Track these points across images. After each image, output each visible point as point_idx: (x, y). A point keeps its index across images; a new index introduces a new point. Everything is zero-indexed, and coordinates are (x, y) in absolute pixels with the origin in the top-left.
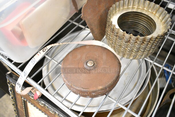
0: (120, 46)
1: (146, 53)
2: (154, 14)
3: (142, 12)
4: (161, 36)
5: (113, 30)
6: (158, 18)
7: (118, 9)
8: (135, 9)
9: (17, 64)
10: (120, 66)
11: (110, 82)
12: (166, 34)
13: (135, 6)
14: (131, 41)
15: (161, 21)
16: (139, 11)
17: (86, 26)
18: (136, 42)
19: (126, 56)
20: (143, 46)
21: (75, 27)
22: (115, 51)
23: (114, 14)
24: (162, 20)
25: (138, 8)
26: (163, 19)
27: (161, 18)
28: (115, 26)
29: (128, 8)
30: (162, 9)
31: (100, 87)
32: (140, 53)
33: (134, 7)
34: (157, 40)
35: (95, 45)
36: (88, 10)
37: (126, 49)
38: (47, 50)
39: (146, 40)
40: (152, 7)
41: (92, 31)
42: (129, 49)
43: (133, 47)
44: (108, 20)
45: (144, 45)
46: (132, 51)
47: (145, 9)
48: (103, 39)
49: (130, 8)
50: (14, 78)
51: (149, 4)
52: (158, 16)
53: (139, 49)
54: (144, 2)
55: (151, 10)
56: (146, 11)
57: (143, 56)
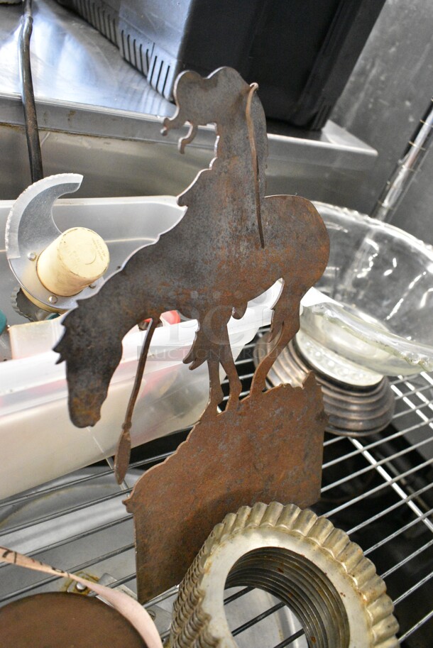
2: (364, 600)
6: (369, 626)
7: (257, 521)
8: (314, 549)
13: (317, 536)
16: (321, 564)
24: (376, 640)
25: (322, 552)
27: (376, 631)
33: (314, 539)
40: (364, 573)
41: (142, 555)
47: (344, 565)
49: (299, 535)
52: (372, 619)
54: (347, 545)
55: (361, 583)
56: (344, 576)
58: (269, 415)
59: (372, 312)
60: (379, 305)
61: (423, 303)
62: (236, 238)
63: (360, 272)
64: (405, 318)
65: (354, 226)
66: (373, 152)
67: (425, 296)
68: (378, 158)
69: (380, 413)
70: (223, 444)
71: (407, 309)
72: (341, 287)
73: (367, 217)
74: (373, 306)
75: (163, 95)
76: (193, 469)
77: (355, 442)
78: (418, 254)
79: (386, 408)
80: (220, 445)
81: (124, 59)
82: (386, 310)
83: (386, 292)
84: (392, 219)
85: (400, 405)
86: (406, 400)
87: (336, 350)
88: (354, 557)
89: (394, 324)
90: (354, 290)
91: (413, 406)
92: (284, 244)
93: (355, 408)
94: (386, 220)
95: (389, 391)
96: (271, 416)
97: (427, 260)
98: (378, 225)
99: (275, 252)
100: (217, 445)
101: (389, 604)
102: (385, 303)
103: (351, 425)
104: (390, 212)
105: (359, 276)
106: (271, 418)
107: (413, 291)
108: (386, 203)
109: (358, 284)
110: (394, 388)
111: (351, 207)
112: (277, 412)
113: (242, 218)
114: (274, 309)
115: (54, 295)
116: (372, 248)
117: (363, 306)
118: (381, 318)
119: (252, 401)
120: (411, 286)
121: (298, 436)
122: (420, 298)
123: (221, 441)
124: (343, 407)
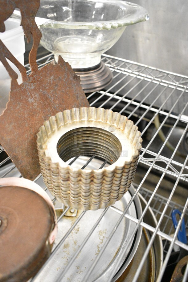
0: (58, 187)
1: (105, 198)
2: (122, 130)
3: (103, 128)
4: (131, 164)
8: (93, 123)
13: (91, 117)
14: (72, 178)
15: (132, 142)
18: (80, 180)
20: (95, 187)
23: (54, 131)
24: (132, 140)
25: (97, 122)
26: (133, 138)
27: (131, 136)
30: (131, 122)
32: (94, 199)
33: (83, 119)
34: (126, 171)
36: (7, 125)
37: (69, 192)
39: (96, 177)
40: (117, 119)
41: (16, 161)
42: (72, 192)
43: (78, 189)
45: (95, 184)
47: (108, 122)
51: (112, 115)
52: (127, 134)
54: (105, 112)
55: (118, 124)
56: (110, 126)
57: (103, 204)
58: (48, 81)
70: (31, 99)
76: (21, 114)
80: (29, 99)
85: (115, 73)
86: (116, 71)
88: (109, 117)
91: (120, 72)
96: (49, 81)
100: (27, 99)
106: (49, 82)
112: (52, 78)
114: (22, 25)
119: (35, 75)
121: (68, 88)
123: (29, 98)
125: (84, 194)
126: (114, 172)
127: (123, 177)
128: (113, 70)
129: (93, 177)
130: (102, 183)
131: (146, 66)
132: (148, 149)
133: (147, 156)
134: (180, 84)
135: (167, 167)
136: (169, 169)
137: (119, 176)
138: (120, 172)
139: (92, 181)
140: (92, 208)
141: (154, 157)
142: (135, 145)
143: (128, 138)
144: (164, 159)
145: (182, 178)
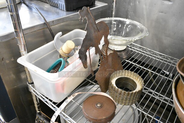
0: (116, 96)
1: (131, 101)
2: (137, 79)
5: (112, 87)
7: (116, 75)
8: (126, 76)
9: (54, 103)
10: (115, 107)
11: (109, 115)
12: (142, 89)
14: (122, 94)
15: (140, 84)
16: (128, 77)
17: (97, 83)
18: (124, 95)
19: (120, 103)
20: (129, 97)
21: (90, 84)
22: (114, 99)
25: (128, 75)
26: (141, 82)
27: (140, 82)
28: (113, 85)
29: (122, 75)
31: (104, 117)
32: (127, 101)
34: (139, 93)
35: (102, 95)
37: (120, 98)
38: (75, 96)
41: (101, 87)
43: (123, 97)
44: (110, 81)
46: (123, 99)
48: (107, 92)
50: (42, 116)
51: (134, 74)
53: (126, 98)
55: (135, 77)
56: (132, 77)
57: (130, 104)
59: (119, 36)
60: (120, 34)
61: (128, 30)
62: (95, 32)
63: (114, 29)
64: (126, 34)
65: (109, 21)
66: (107, 4)
67: (128, 29)
68: (108, 5)
69: (129, 53)
71: (125, 32)
72: (111, 33)
73: (111, 18)
74: (119, 34)
75: (64, 10)
77: (126, 60)
78: (123, 21)
79: (129, 52)
81: (51, 5)
82: (122, 34)
83: (120, 31)
84: (116, 16)
85: (132, 51)
86: (132, 50)
87: (116, 45)
88: (132, 74)
89: (124, 36)
90: (114, 33)
91: (134, 50)
92: (102, 30)
93: (124, 54)
94: (115, 17)
95: (128, 49)
97: (126, 22)
98: (114, 19)
99: (101, 32)
101: (140, 77)
102: (121, 33)
103: (124, 57)
104: (115, 15)
105: (114, 30)
107: (125, 29)
108: (114, 13)
109: (114, 31)
110: (129, 49)
111: (107, 17)
113: (94, 28)
114: (104, 41)
115: (67, 54)
116: (114, 23)
117: (117, 35)
118: (122, 36)
120: (125, 28)
122: (127, 29)
124: (121, 55)
125: (125, 99)
126: (135, 93)
127: (138, 95)
128: (131, 49)
129: (129, 94)
130: (131, 96)
131: (146, 48)
132: (146, 86)
133: (145, 89)
134: (162, 57)
135: (153, 94)
136: (153, 95)
137: (136, 94)
138: (137, 93)
139: (128, 95)
140: (126, 104)
141: (148, 90)
142: (141, 85)
143: (139, 82)
144: (152, 91)
145: (158, 99)
